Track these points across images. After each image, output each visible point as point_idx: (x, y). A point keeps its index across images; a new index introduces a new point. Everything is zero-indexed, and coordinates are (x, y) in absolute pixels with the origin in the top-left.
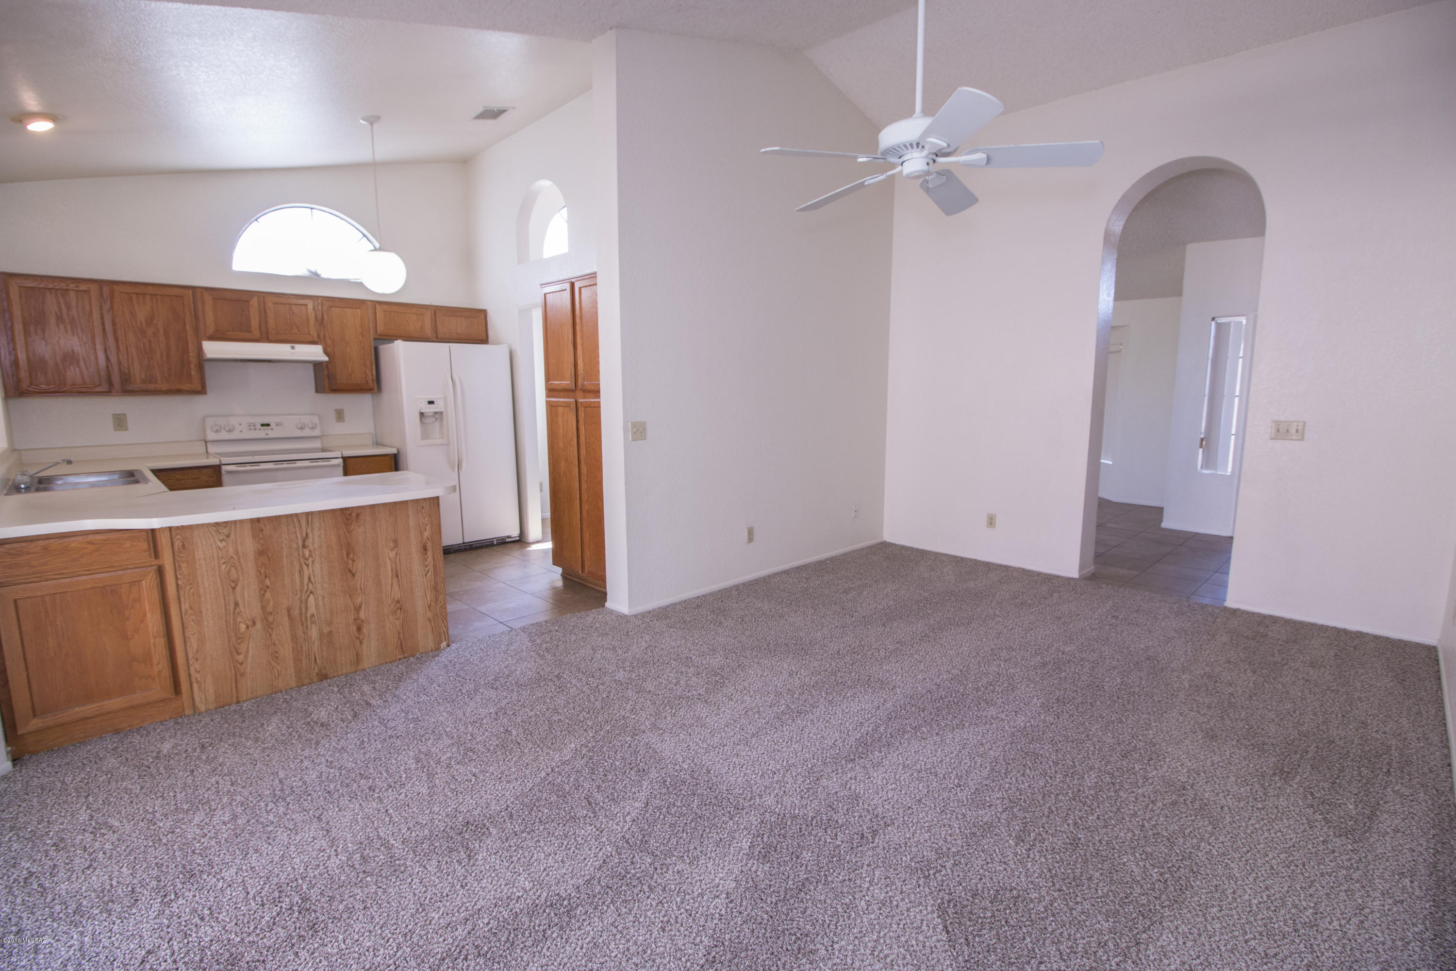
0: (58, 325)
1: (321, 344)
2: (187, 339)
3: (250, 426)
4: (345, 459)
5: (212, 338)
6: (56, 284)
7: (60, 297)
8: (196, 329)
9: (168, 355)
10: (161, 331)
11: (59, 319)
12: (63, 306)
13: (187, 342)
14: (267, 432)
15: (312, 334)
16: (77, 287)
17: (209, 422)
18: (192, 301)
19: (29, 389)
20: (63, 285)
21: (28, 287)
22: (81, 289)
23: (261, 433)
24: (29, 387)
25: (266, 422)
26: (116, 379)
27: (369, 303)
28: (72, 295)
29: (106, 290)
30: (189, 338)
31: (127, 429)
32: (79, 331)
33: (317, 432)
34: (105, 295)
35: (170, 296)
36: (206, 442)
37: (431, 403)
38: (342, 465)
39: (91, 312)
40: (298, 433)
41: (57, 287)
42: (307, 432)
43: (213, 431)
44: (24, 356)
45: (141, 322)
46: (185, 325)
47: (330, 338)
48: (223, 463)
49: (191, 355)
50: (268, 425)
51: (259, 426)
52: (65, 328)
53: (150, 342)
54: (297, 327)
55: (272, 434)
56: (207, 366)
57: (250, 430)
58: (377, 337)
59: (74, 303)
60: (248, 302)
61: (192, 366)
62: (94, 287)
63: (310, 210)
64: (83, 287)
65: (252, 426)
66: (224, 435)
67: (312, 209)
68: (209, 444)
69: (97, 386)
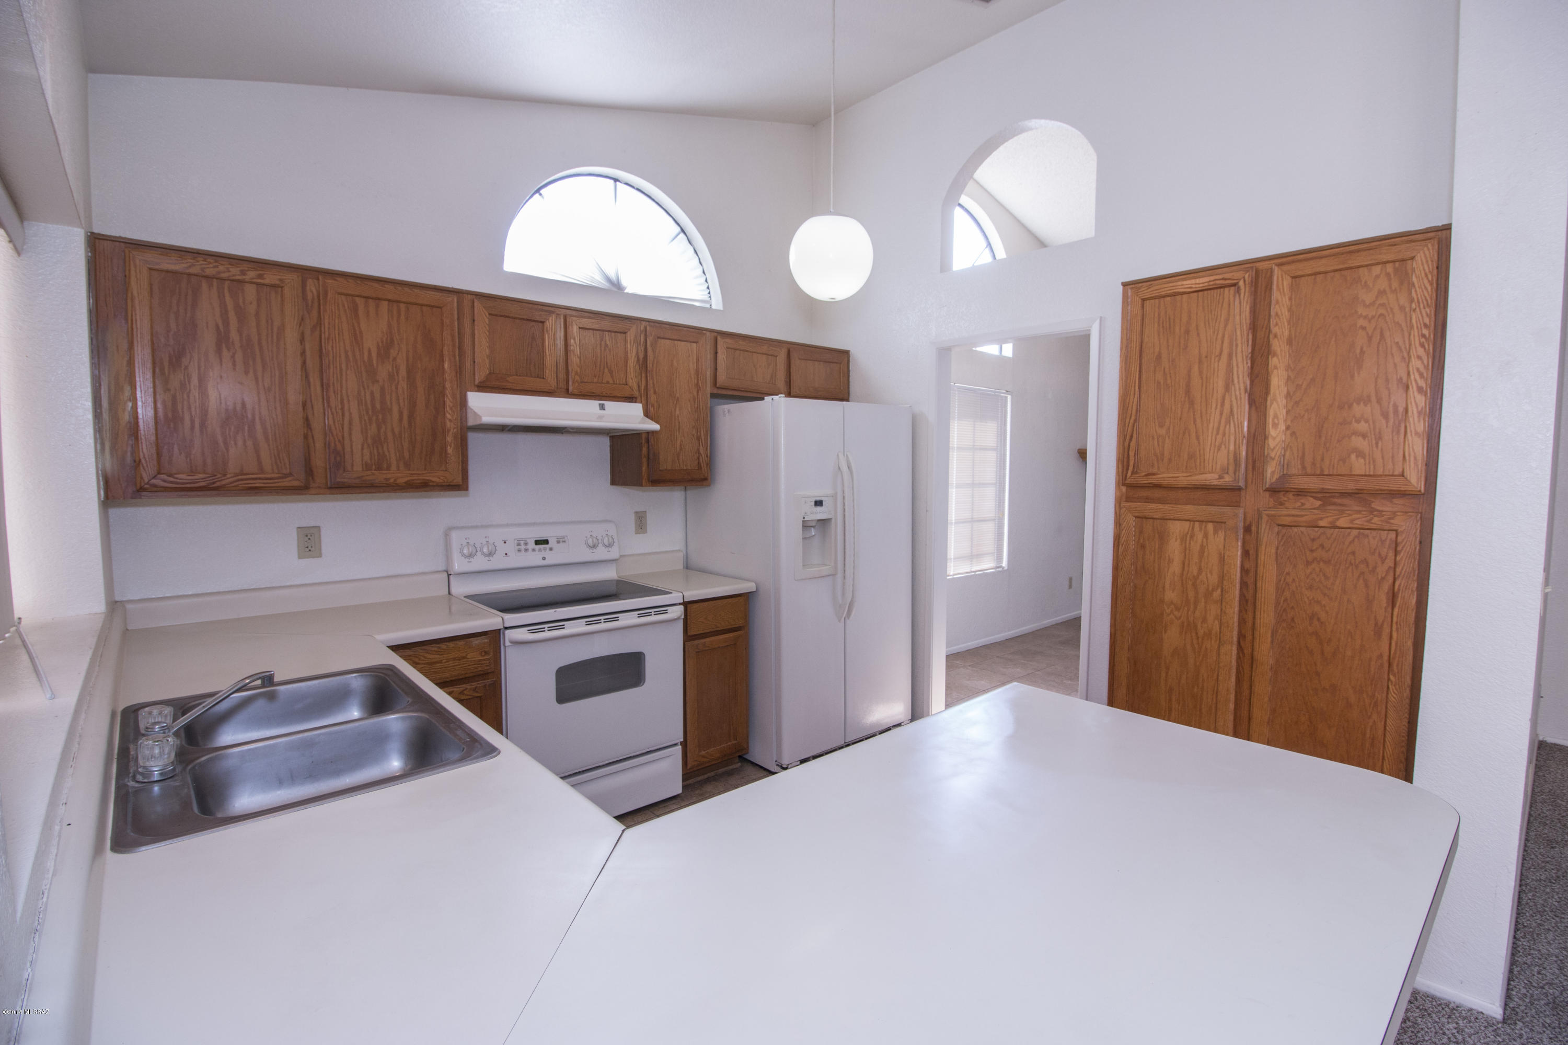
0: (219, 351)
1: (641, 403)
2: (444, 386)
3: (519, 544)
4: (686, 604)
5: (483, 387)
6: (221, 268)
7: (226, 291)
8: (459, 370)
9: (411, 417)
10: (403, 372)
11: (222, 340)
12: (232, 315)
13: (443, 394)
14: (543, 554)
15: (630, 384)
16: (260, 276)
17: (456, 538)
18: (456, 316)
19: (154, 481)
20: (235, 271)
21: (167, 271)
22: (267, 281)
23: (534, 558)
24: (154, 477)
25: (541, 536)
26: (319, 461)
27: (708, 333)
28: (250, 292)
29: (311, 286)
30: (448, 385)
31: (320, 555)
32: (259, 368)
33: (614, 553)
34: (310, 297)
35: (422, 305)
36: (449, 575)
37: (818, 503)
38: (683, 617)
39: (282, 328)
40: (589, 556)
41: (223, 275)
42: (601, 553)
43: (463, 555)
44: (151, 413)
45: (369, 351)
46: (442, 361)
47: (655, 393)
48: (507, 625)
49: (448, 416)
50: (546, 542)
51: (532, 545)
52: (233, 357)
53: (382, 389)
54: (611, 372)
55: (553, 558)
56: (472, 437)
57: (519, 551)
58: (715, 391)
59: (252, 309)
60: (543, 322)
61: (449, 439)
62: (292, 279)
63: (612, 181)
64: (271, 278)
65: (521, 545)
66: (479, 563)
67: (616, 180)
68: (451, 577)
69: (286, 476)
